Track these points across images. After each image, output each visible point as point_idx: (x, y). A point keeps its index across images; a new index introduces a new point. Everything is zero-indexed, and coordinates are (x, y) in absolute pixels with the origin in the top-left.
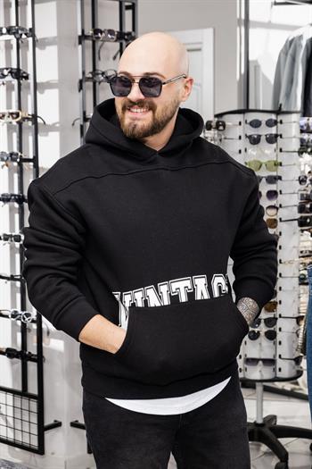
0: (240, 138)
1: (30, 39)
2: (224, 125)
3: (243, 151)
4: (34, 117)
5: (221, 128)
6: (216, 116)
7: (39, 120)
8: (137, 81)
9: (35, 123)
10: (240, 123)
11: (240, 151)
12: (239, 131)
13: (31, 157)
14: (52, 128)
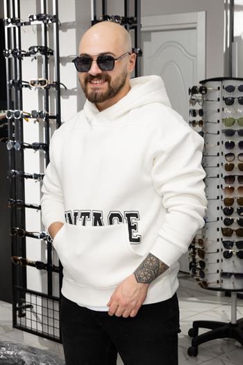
0: (219, 100)
1: (55, 24)
2: (206, 90)
3: (221, 110)
4: (58, 84)
5: (204, 92)
6: (201, 82)
7: (61, 86)
8: (95, 59)
9: (58, 89)
10: (219, 88)
11: (219, 110)
12: (218, 94)
13: (55, 114)
14: (72, 92)
